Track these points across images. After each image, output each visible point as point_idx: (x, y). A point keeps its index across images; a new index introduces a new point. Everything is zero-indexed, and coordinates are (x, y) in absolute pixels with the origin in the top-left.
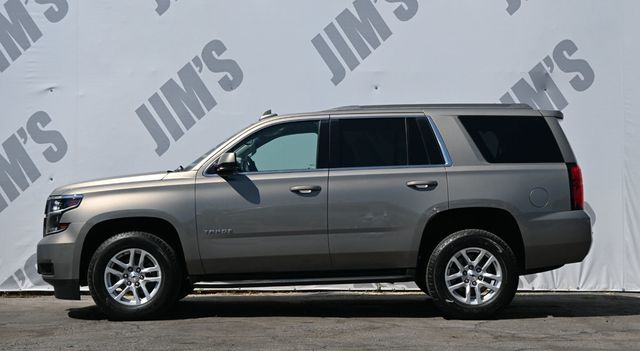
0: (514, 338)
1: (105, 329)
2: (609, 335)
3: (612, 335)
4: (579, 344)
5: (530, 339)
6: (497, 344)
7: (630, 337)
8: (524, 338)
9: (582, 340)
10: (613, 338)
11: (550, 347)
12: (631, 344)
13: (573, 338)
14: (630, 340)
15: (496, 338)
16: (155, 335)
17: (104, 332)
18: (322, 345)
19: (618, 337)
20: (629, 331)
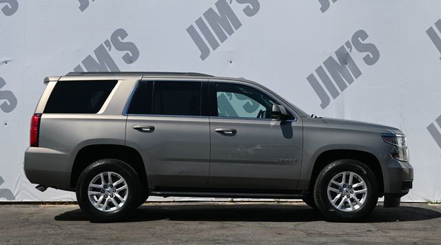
0: (321, 234)
1: (36, 229)
2: (385, 232)
3: (389, 233)
4: (366, 239)
5: (332, 235)
6: (309, 239)
7: (401, 234)
8: (327, 234)
9: (367, 236)
10: (388, 234)
11: (345, 241)
12: (401, 238)
13: (361, 235)
14: (401, 236)
15: (308, 234)
16: (70, 233)
17: (35, 231)
18: (186, 240)
19: (393, 234)
20: (400, 229)
